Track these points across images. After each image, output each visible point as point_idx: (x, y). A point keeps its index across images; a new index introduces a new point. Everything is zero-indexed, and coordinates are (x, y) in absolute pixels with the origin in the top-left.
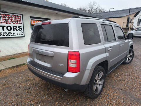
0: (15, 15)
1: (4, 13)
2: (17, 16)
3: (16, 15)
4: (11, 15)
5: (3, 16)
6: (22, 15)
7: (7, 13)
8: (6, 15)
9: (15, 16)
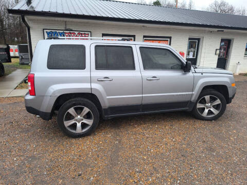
0: (81, 32)
1: (68, 32)
2: (85, 34)
3: (83, 33)
4: (76, 33)
5: (67, 35)
6: (91, 32)
7: (72, 30)
8: (70, 33)
9: (81, 34)
